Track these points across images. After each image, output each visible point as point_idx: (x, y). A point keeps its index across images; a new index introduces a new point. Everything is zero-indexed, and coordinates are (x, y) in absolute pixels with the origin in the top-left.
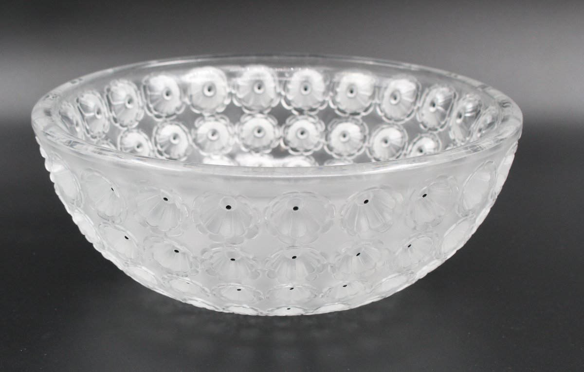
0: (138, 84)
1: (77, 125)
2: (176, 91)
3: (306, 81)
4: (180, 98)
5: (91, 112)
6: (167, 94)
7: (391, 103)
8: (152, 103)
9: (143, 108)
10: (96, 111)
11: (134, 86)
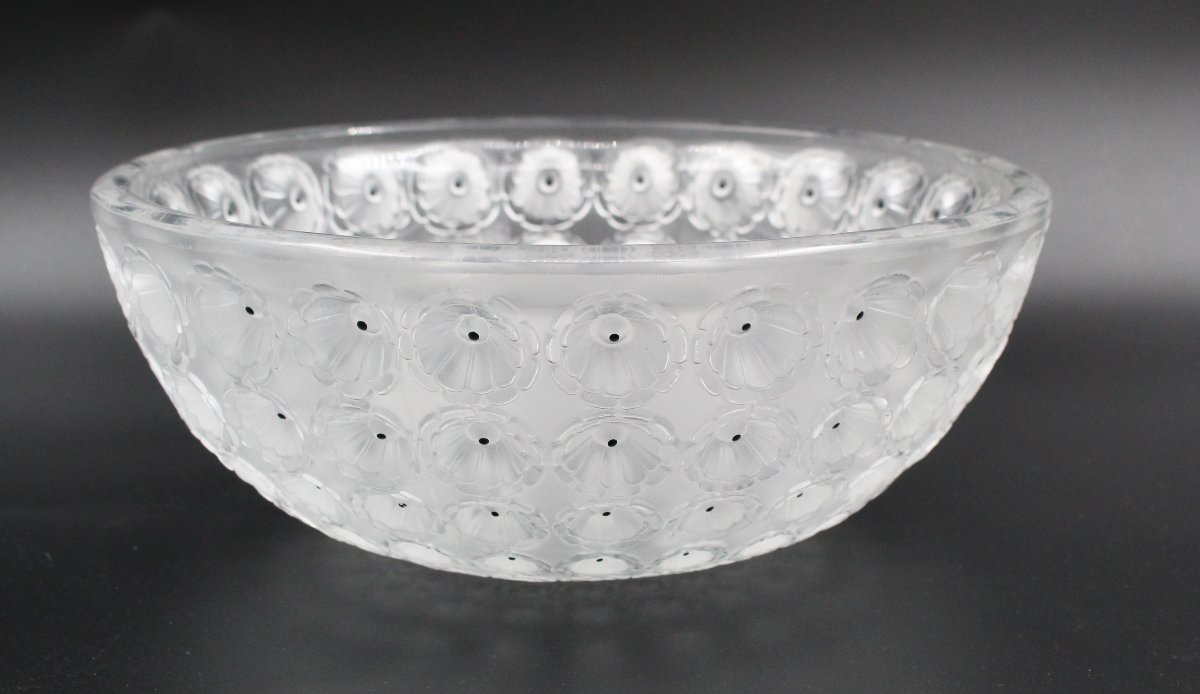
0: (318, 170)
2: (392, 186)
4: (399, 199)
5: (215, 211)
6: (373, 192)
7: (802, 204)
8: (344, 210)
9: (325, 212)
10: (226, 208)
11: (307, 169)
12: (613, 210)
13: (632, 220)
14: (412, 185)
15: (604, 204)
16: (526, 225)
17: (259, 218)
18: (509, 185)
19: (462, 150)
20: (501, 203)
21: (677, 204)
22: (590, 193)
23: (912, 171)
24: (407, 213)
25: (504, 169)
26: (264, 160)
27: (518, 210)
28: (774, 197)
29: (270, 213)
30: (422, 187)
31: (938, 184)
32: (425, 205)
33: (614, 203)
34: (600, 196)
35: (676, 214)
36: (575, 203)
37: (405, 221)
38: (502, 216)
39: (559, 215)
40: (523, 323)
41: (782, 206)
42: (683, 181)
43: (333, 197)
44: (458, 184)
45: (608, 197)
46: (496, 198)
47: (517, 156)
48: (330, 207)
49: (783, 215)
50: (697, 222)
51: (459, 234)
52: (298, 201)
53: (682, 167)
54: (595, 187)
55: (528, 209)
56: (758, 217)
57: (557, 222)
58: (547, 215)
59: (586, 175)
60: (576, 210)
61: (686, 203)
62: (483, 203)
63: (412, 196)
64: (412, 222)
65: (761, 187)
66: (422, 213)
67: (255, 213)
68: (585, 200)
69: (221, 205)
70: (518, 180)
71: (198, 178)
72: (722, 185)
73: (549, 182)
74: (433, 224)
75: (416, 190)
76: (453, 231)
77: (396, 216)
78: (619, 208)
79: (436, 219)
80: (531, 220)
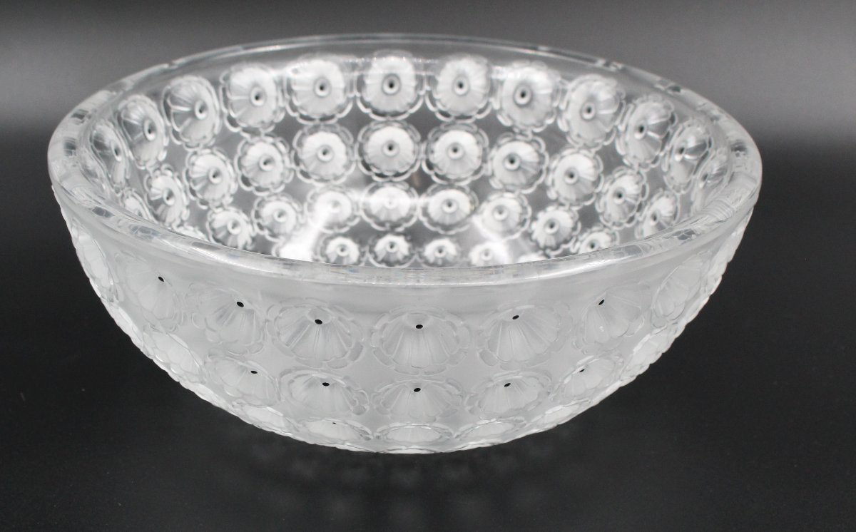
0: (215, 84)
1: (117, 152)
2: (271, 90)
3: (459, 76)
4: (277, 99)
5: (139, 132)
6: (257, 98)
7: (583, 118)
8: (235, 112)
9: (221, 115)
10: (146, 128)
11: (207, 84)
12: (440, 106)
13: (453, 115)
14: (287, 88)
15: (433, 101)
16: (373, 116)
17: (172, 127)
18: (361, 84)
19: (325, 60)
20: (355, 98)
21: (488, 104)
22: (422, 93)
23: (667, 107)
24: (284, 109)
25: (356, 74)
26: (176, 82)
27: (367, 105)
28: (563, 107)
29: (179, 123)
30: (295, 88)
31: (686, 124)
32: (297, 103)
33: (439, 100)
34: (430, 95)
35: (487, 112)
36: (410, 99)
37: (281, 117)
38: (355, 108)
39: (398, 108)
40: (353, 322)
41: (568, 115)
42: (493, 88)
43: (226, 102)
44: (322, 88)
45: (436, 96)
46: (351, 95)
47: (367, 66)
48: (225, 110)
49: (568, 123)
50: (504, 121)
51: (322, 124)
52: (201, 111)
53: (494, 76)
54: (427, 87)
55: (375, 105)
56: (549, 121)
57: (396, 114)
58: (389, 108)
59: (420, 79)
60: (412, 106)
61: (496, 105)
62: (341, 100)
63: (287, 96)
64: (287, 116)
65: (553, 97)
66: (294, 109)
67: (169, 124)
68: (418, 97)
69: (143, 127)
70: (368, 81)
71: (126, 108)
72: (523, 95)
73: (391, 86)
74: (302, 117)
75: (290, 91)
76: (317, 122)
77: (275, 112)
78: (444, 106)
79: (304, 113)
80: (376, 112)
